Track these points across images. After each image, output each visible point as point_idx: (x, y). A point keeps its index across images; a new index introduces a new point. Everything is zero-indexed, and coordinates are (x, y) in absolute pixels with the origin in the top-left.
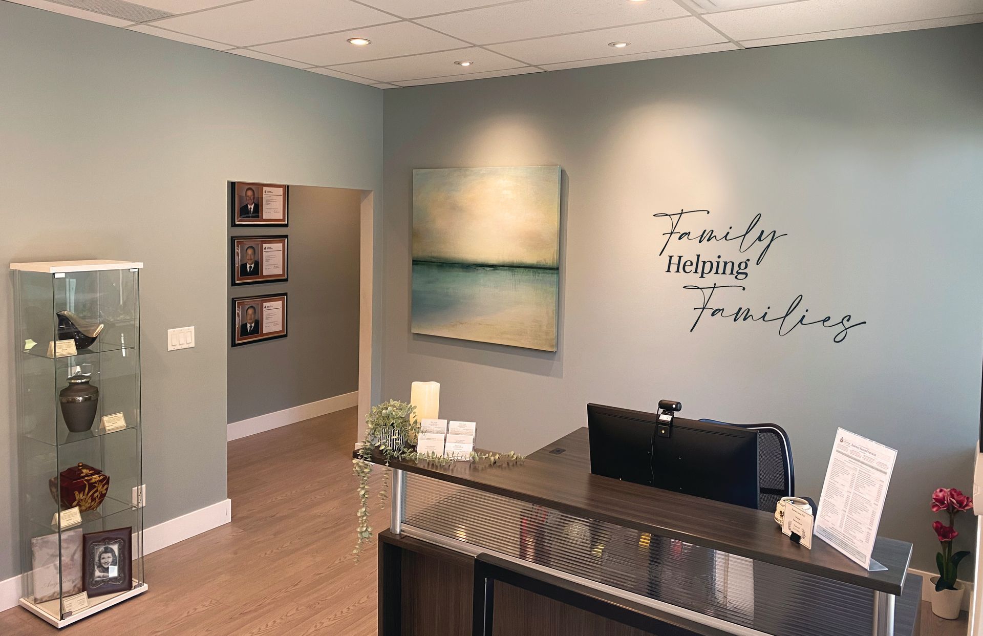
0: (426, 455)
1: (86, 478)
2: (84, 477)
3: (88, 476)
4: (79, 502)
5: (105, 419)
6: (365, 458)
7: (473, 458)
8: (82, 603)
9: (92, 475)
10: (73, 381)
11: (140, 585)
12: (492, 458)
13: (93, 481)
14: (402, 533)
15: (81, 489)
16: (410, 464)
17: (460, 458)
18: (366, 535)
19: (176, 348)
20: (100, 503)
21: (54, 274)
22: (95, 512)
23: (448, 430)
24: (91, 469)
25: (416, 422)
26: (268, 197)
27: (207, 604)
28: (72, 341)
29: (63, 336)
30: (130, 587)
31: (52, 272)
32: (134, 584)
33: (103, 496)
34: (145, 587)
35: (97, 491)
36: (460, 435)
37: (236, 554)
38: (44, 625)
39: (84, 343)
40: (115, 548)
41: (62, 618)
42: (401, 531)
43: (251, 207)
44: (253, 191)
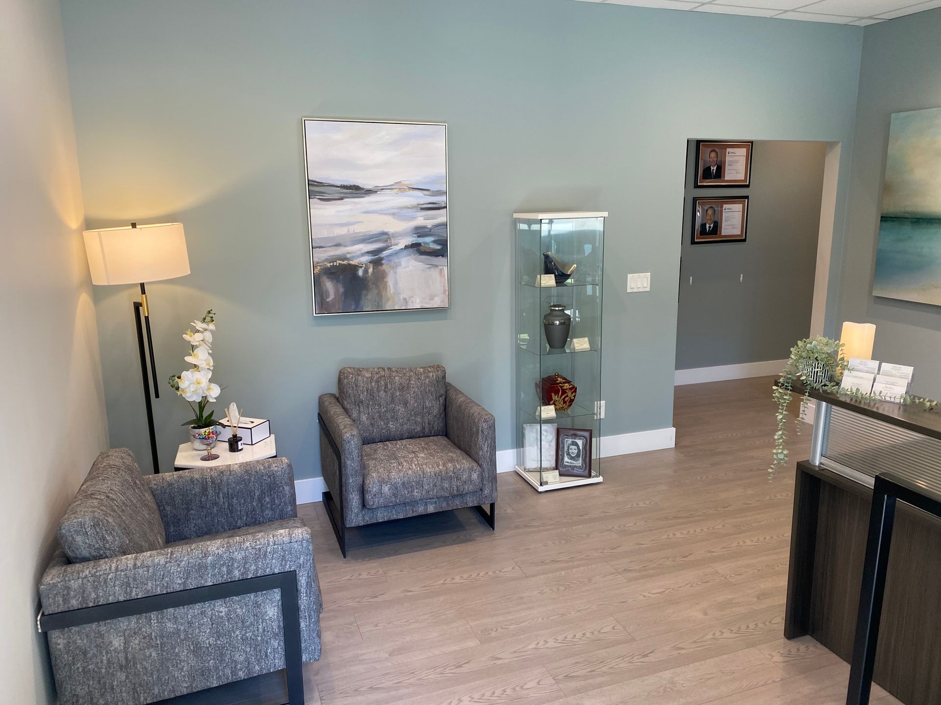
0: (849, 390)
1: (560, 385)
2: (559, 383)
3: (561, 383)
4: (555, 402)
5: (575, 340)
6: (786, 386)
7: (904, 400)
8: (554, 478)
9: (564, 383)
10: (553, 308)
11: (597, 476)
12: (928, 404)
13: (565, 388)
14: (821, 465)
15: (557, 393)
16: (831, 396)
17: (888, 399)
18: (781, 456)
19: (634, 290)
20: (570, 405)
21: (541, 220)
22: (566, 412)
23: (879, 370)
24: (564, 378)
25: (842, 359)
26: (731, 159)
27: (647, 502)
28: (553, 276)
29: (548, 271)
30: (589, 476)
31: (540, 218)
32: (593, 474)
33: (572, 401)
34: (600, 479)
35: (567, 396)
36: (893, 378)
37: (676, 472)
38: (529, 487)
39: (561, 278)
40: (580, 442)
41: (541, 485)
42: (821, 463)
43: (714, 169)
44: (717, 153)
